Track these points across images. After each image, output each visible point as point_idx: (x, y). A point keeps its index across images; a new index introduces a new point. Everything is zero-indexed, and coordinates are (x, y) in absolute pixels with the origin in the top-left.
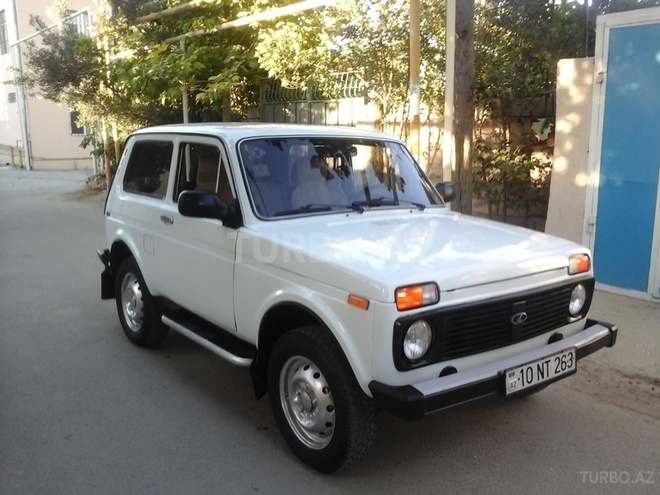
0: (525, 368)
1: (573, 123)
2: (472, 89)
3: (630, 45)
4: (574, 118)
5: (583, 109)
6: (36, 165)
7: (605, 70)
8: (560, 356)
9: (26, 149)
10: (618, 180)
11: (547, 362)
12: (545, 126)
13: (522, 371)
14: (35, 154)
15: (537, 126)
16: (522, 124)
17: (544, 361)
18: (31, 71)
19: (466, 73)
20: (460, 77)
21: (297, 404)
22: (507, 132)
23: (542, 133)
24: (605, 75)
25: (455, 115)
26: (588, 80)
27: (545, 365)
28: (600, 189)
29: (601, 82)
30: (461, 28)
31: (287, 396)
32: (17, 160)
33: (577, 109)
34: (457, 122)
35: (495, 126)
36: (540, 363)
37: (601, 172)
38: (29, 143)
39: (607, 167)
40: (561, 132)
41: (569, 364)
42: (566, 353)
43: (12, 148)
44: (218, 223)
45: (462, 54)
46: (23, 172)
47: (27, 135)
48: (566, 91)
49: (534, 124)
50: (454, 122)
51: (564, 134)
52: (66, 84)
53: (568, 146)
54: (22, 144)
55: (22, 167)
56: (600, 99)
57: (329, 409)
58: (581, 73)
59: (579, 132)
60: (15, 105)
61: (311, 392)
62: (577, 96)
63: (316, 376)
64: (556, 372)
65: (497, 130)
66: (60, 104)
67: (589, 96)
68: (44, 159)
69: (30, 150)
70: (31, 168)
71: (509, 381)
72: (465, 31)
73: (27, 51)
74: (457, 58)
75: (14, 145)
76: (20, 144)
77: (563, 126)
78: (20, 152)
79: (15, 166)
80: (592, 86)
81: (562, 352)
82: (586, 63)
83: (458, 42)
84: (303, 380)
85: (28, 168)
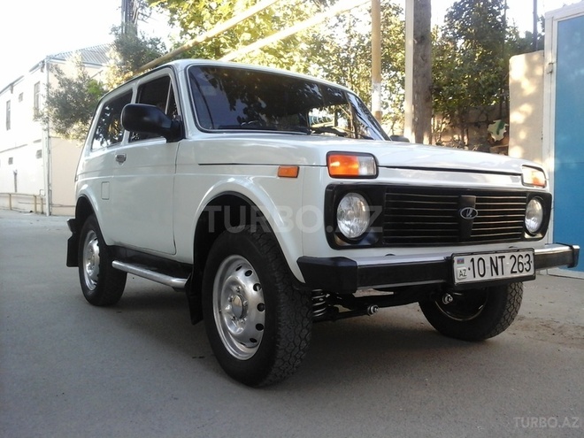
0: (476, 258)
1: (526, 113)
2: (430, 90)
3: (578, 34)
4: (527, 108)
5: (536, 100)
6: (55, 211)
7: (554, 60)
8: (516, 254)
9: (47, 197)
10: (572, 162)
11: (502, 257)
12: (501, 126)
13: (472, 260)
14: (54, 201)
15: (492, 128)
16: (479, 127)
17: (498, 255)
18: (46, 110)
19: (424, 76)
20: (419, 78)
21: (229, 313)
22: (465, 138)
23: (498, 133)
24: (555, 65)
25: (415, 113)
26: (539, 71)
27: (499, 260)
28: (556, 173)
29: (551, 72)
30: (419, 34)
31: (220, 308)
32: (39, 209)
33: (528, 100)
34: (416, 120)
35: (454, 133)
36: (493, 256)
37: (556, 156)
38: (50, 191)
39: (560, 151)
40: (515, 122)
41: (527, 266)
42: (523, 254)
43: (35, 197)
44: (163, 141)
45: (420, 58)
46: (43, 217)
47: (49, 185)
48: (518, 84)
49: (490, 125)
50: (414, 120)
51: (518, 125)
52: (75, 121)
53: (522, 135)
54: (44, 193)
55: (43, 213)
56: (550, 88)
57: (260, 307)
58: (532, 65)
59: (533, 122)
60: (41, 159)
61: (242, 294)
62: (529, 88)
63: (248, 274)
64: (512, 272)
65: (456, 137)
66: (70, 141)
67: (541, 86)
68: (62, 206)
69: (50, 198)
70: (50, 214)
71: (458, 268)
72: (422, 37)
73: (45, 93)
74: (415, 61)
75: (37, 193)
76: (43, 193)
77: (516, 117)
78: (42, 199)
79: (37, 212)
80: (543, 76)
81: (518, 251)
82: (536, 56)
83: (416, 47)
84: (236, 283)
85: (48, 214)
